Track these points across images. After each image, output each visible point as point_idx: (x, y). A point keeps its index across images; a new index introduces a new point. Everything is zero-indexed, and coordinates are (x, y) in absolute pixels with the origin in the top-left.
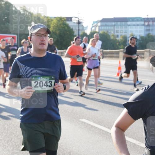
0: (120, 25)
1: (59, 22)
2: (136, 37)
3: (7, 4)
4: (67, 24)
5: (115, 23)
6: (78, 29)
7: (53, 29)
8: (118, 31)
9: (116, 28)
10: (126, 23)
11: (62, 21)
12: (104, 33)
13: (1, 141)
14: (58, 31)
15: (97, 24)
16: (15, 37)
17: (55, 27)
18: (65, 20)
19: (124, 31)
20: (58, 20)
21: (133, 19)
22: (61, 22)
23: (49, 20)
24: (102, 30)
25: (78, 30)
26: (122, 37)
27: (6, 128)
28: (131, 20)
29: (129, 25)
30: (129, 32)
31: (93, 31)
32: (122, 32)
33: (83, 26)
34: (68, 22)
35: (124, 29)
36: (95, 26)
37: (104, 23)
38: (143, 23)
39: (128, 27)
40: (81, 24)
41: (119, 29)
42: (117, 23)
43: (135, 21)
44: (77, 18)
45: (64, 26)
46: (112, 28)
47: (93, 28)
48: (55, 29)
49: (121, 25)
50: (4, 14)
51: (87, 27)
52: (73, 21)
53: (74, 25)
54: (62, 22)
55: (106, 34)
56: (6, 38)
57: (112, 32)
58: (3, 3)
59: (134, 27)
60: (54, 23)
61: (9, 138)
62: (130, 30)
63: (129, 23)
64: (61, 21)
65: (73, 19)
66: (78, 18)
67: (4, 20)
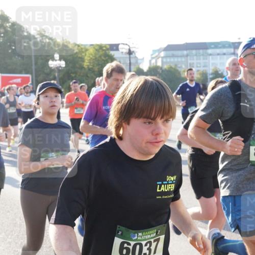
0: (196, 55)
1: (99, 52)
2: (222, 73)
3: (15, 27)
4: (111, 54)
5: (188, 51)
6: (129, 62)
7: (88, 64)
8: (193, 63)
9: (190, 59)
10: (205, 50)
11: (103, 50)
12: (171, 67)
13: (10, 244)
14: (97, 67)
15: (159, 54)
16: (29, 78)
17: (92, 62)
18: (108, 49)
19: (202, 65)
20: (96, 50)
21: (216, 45)
22: (101, 53)
23: (83, 49)
24: (167, 63)
25: (129, 64)
26: (200, 74)
27: (18, 223)
28: (213, 46)
29: (210, 55)
30: (211, 65)
31: (152, 65)
32: (199, 65)
33: (136, 57)
34: (112, 53)
35: (202, 61)
36: (156, 56)
37: (170, 53)
38: (232, 50)
39: (208, 56)
40: (133, 54)
41: (195, 61)
42: (191, 51)
43: (220, 48)
44: (126, 44)
45: (107, 58)
46: (183, 59)
47: (153, 61)
48: (92, 64)
49: (198, 54)
50: (10, 43)
51: (143, 59)
52: (121, 50)
53: (123, 56)
54: (104, 52)
55: (175, 69)
56: (15, 81)
57: (184, 67)
58: (8, 25)
59: (219, 57)
60: (90, 54)
61: (22, 239)
62: (211, 61)
63: (210, 51)
64: (100, 50)
65: (120, 46)
66: (129, 46)
67: (10, 51)
